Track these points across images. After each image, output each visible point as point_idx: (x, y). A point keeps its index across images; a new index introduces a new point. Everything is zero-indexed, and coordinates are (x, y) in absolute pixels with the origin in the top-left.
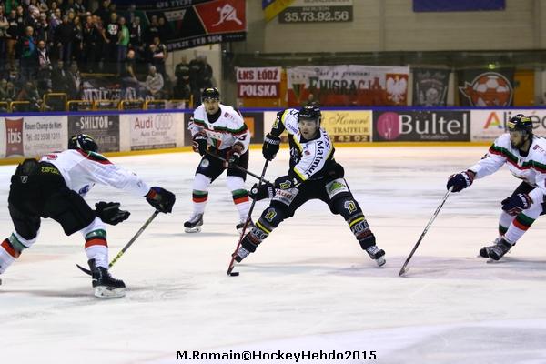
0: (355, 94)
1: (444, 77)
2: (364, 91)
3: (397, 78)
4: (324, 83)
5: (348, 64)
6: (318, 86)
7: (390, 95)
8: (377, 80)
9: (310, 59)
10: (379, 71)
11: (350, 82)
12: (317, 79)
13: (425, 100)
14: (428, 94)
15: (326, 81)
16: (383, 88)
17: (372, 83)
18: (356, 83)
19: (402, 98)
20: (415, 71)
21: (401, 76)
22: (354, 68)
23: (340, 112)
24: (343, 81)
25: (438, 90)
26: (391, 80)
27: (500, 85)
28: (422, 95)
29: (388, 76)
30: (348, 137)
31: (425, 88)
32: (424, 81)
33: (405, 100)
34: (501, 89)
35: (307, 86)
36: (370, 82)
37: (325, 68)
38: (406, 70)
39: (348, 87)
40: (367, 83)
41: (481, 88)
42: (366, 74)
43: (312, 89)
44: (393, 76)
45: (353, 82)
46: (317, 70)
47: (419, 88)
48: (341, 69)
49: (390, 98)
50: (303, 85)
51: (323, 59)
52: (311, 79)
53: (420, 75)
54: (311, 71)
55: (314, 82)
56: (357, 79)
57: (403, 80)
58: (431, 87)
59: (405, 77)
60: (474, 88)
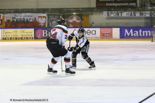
0: (28, 23)
1: (58, 17)
2: (31, 22)
3: (42, 18)
4: (17, 19)
5: (25, 13)
6: (15, 21)
7: (40, 23)
8: (35, 18)
9: (12, 11)
10: (36, 15)
11: (26, 19)
12: (15, 18)
13: (52, 25)
14: (53, 23)
15: (18, 19)
16: (37, 21)
17: (34, 19)
18: (28, 19)
19: (44, 25)
20: (48, 15)
21: (44, 17)
22: (28, 14)
23: (23, 29)
24: (24, 19)
25: (56, 22)
26: (40, 18)
27: (77, 20)
28: (51, 23)
29: (39, 17)
30: (26, 38)
31: (52, 21)
32: (51, 19)
33: (45, 25)
34: (78, 21)
35: (11, 20)
36: (33, 19)
37: (17, 14)
38: (45, 15)
39: (25, 21)
40: (32, 19)
41: (71, 21)
42: (31, 16)
43: (13, 21)
44: (41, 17)
45: (27, 19)
46: (15, 15)
47: (50, 21)
48: (23, 14)
49: (40, 24)
50: (10, 20)
51: (17, 11)
52: (13, 18)
53: (50, 16)
54: (12, 15)
55: (14, 19)
56: (28, 18)
57: (44, 18)
58: (54, 20)
59: (45, 17)
60: (69, 21)
